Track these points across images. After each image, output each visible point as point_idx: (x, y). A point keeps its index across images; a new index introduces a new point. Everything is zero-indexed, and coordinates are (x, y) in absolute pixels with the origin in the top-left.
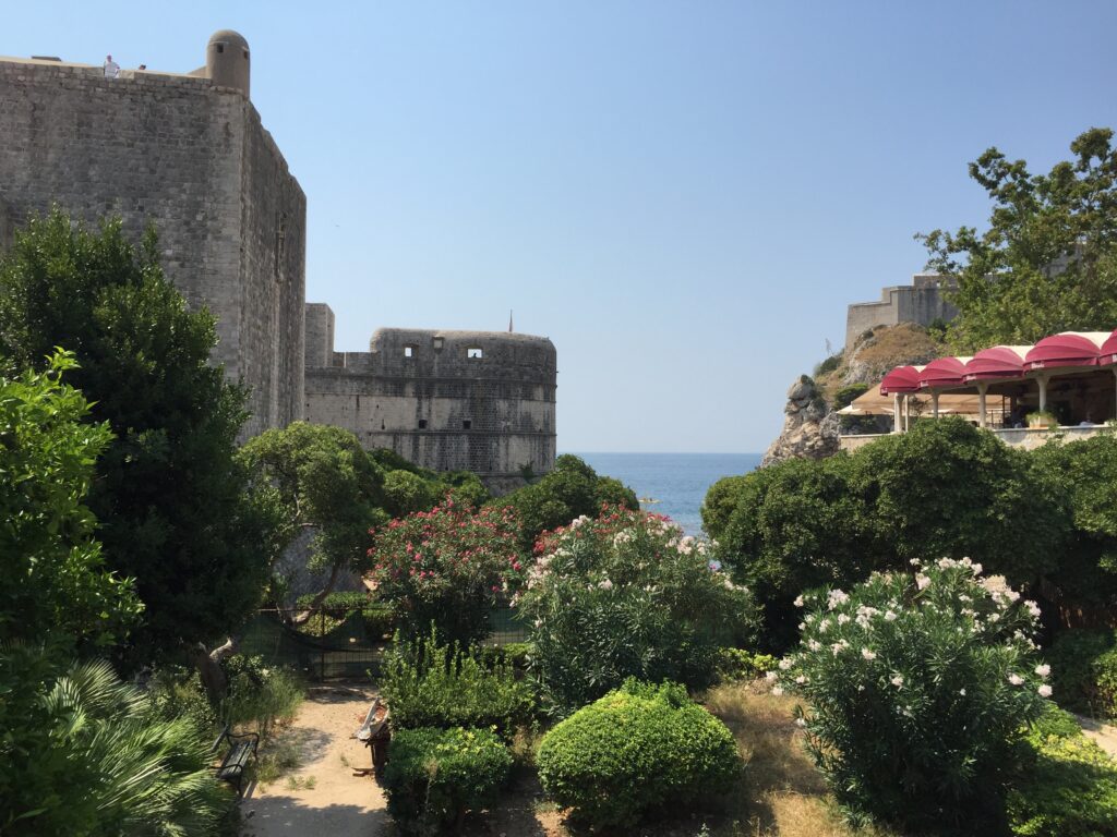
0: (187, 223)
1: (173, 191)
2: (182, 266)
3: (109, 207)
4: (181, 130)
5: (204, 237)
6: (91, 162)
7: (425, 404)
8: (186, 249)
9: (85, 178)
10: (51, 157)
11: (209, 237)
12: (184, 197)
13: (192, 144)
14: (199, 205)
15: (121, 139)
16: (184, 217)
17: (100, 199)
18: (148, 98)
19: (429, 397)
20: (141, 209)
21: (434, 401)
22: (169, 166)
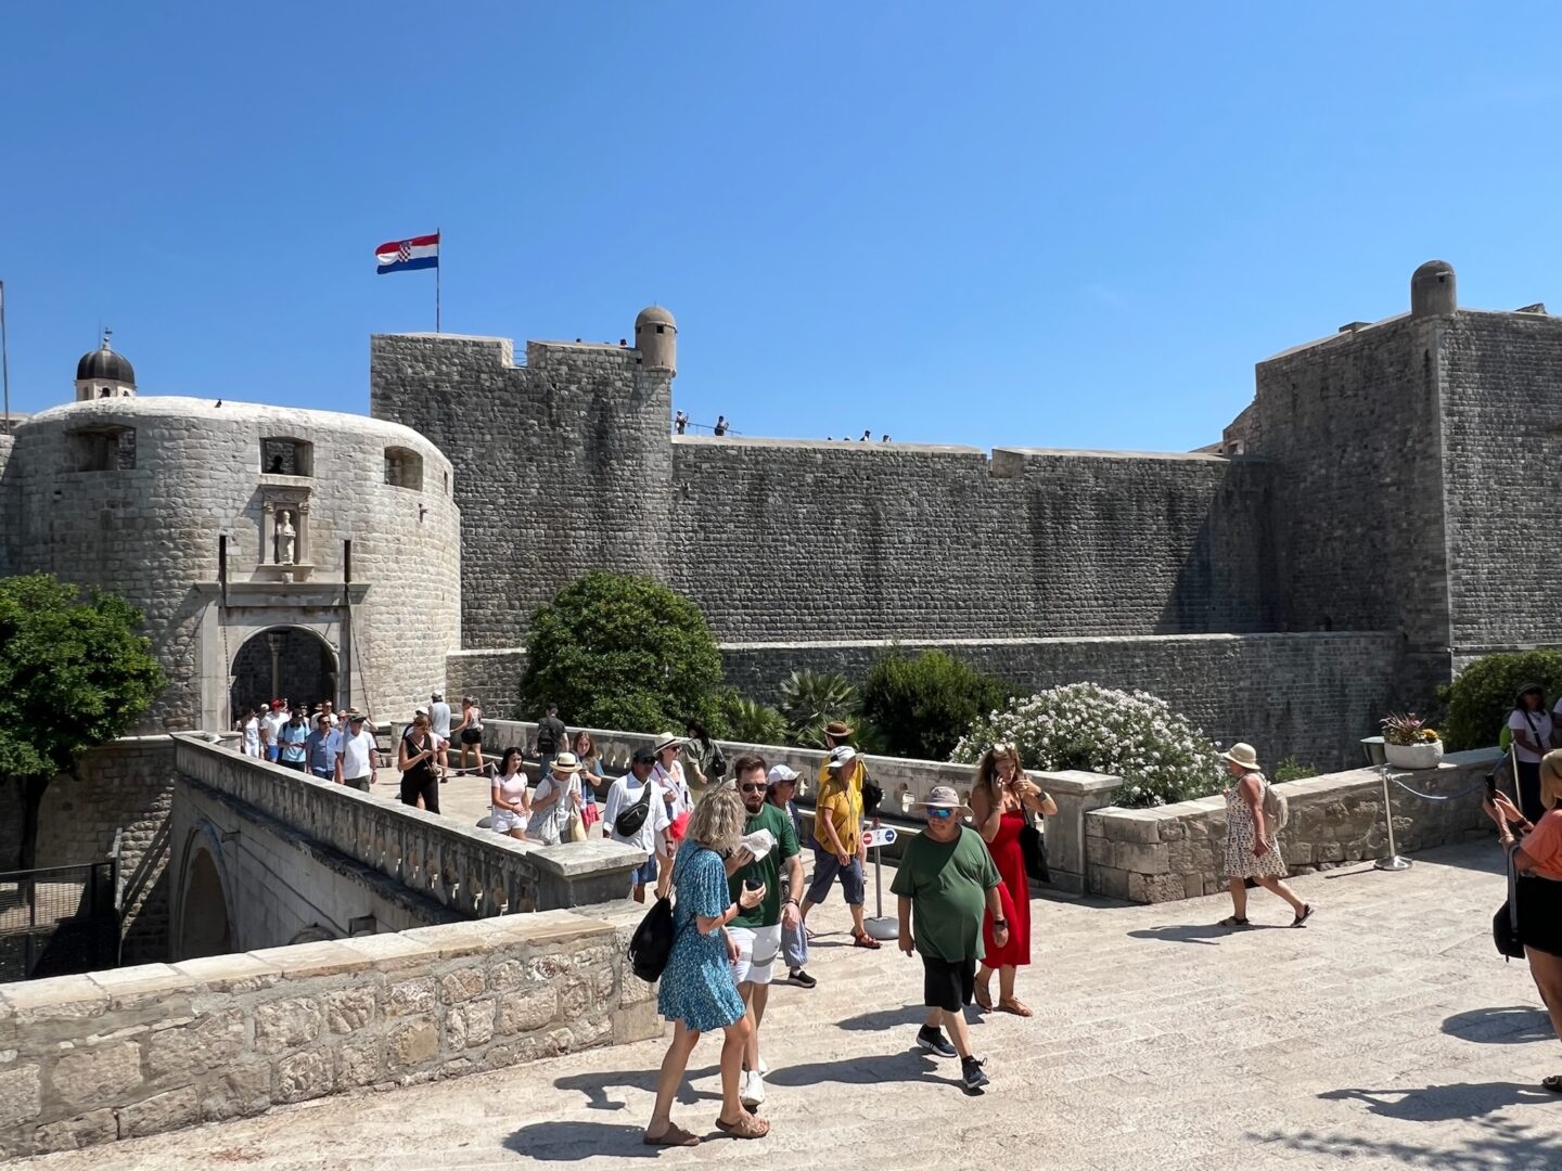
0: (1400, 450)
1: (1388, 425)
2: (1398, 489)
3: (1344, 451)
4: (1391, 369)
5: (1414, 459)
6: (1331, 417)
8: (1400, 473)
9: (1327, 432)
10: (1306, 423)
11: (1418, 458)
12: (1396, 428)
13: (1400, 379)
14: (1408, 431)
15: (1350, 393)
16: (1398, 446)
17: (1338, 447)
18: (1366, 352)
20: (1366, 447)
22: (1384, 404)
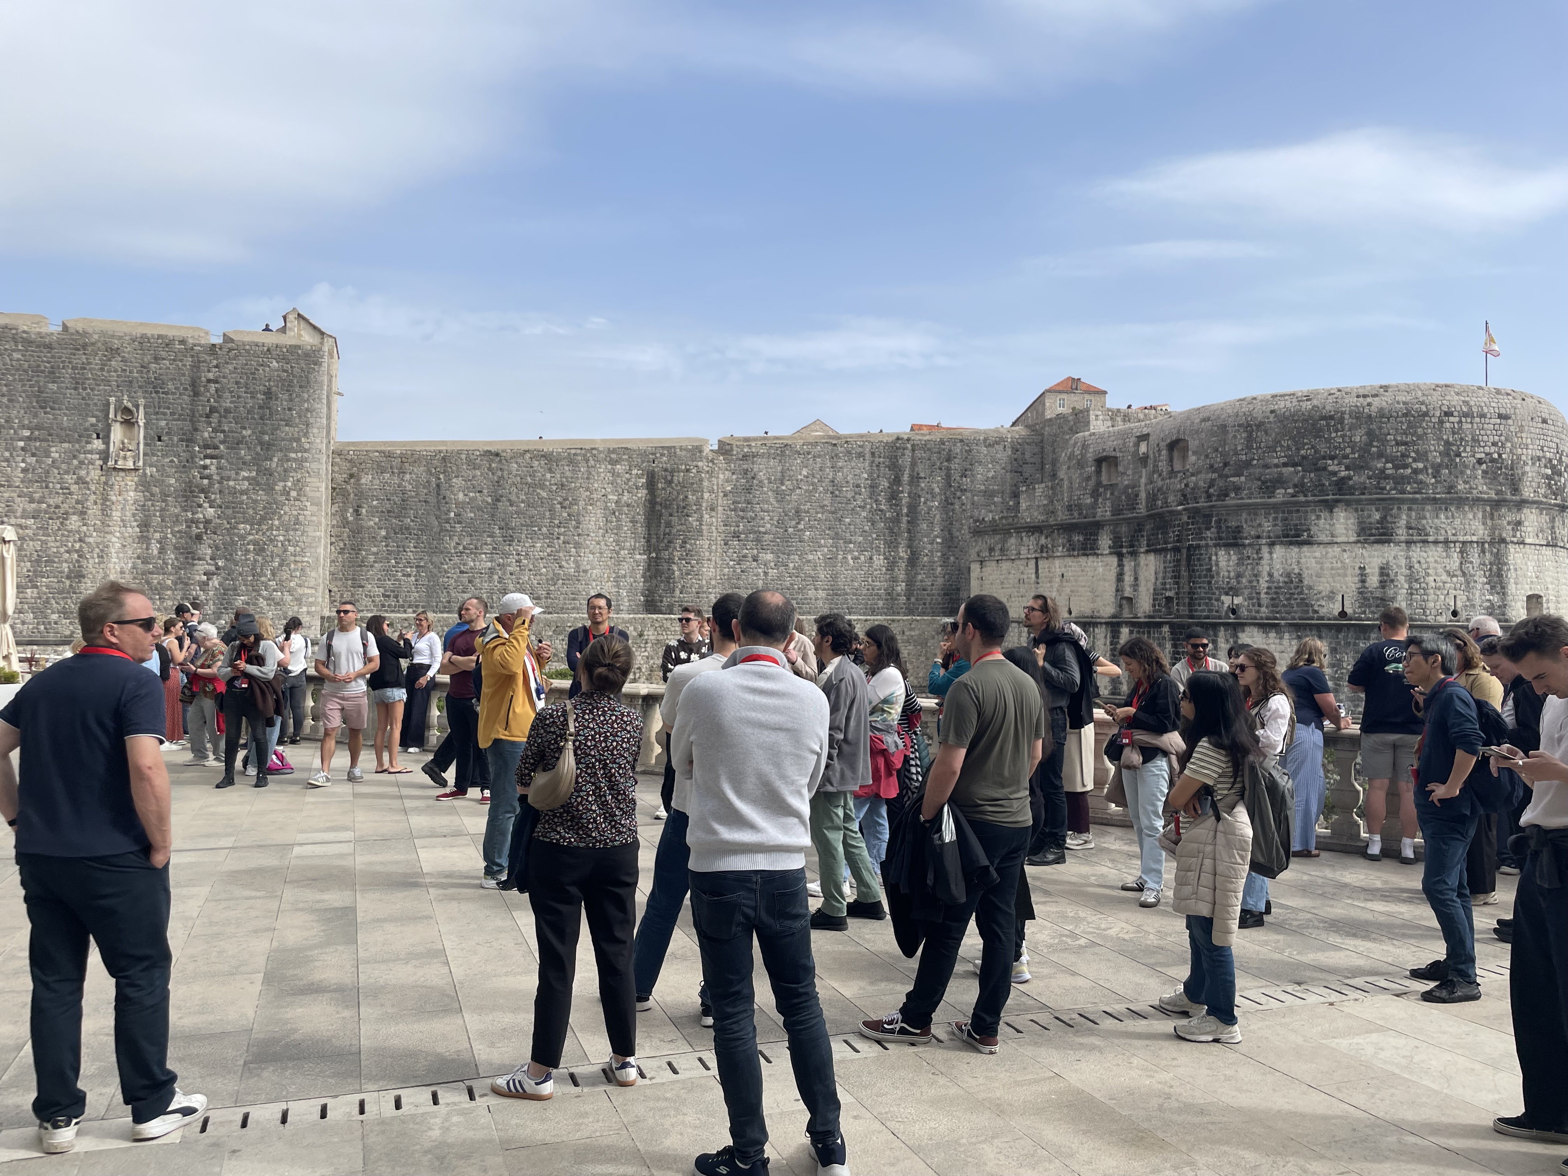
7: (1129, 565)
19: (1134, 554)
21: (1142, 558)
